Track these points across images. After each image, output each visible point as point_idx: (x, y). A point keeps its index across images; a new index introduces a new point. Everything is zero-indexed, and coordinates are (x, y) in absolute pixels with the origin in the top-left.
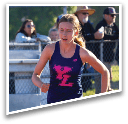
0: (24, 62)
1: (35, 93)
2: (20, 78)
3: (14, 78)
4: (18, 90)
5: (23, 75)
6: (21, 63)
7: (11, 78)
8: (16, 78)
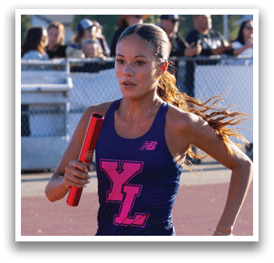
0: (43, 89)
1: (60, 135)
2: (37, 113)
3: (29, 113)
4: (35, 131)
5: (42, 108)
6: (39, 91)
7: (24, 113)
8: (32, 113)
